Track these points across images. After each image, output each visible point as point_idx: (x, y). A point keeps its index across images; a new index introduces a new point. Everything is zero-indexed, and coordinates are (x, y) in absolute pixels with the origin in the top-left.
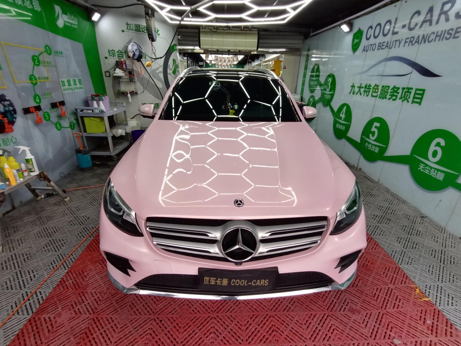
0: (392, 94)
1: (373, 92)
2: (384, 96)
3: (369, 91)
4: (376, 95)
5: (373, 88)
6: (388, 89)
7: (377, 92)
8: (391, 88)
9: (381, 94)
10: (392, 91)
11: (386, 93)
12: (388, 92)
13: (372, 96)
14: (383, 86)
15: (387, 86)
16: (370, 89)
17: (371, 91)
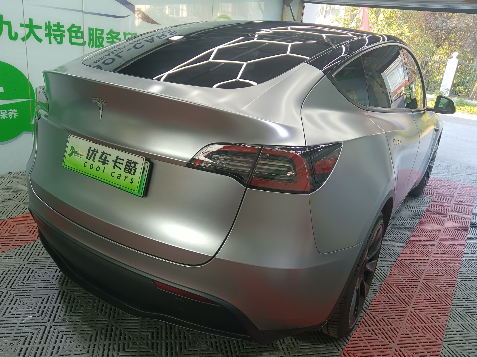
0: (111, 40)
1: (71, 37)
2: (98, 44)
3: (62, 36)
4: (82, 42)
5: (70, 30)
6: (102, 34)
7: (82, 37)
8: (106, 31)
9: (90, 40)
10: (109, 36)
11: (101, 40)
12: (103, 38)
13: (72, 43)
14: (90, 29)
15: (97, 30)
16: (64, 31)
17: (67, 34)
